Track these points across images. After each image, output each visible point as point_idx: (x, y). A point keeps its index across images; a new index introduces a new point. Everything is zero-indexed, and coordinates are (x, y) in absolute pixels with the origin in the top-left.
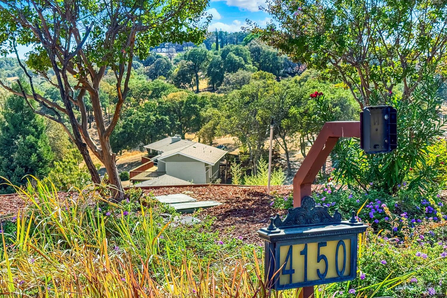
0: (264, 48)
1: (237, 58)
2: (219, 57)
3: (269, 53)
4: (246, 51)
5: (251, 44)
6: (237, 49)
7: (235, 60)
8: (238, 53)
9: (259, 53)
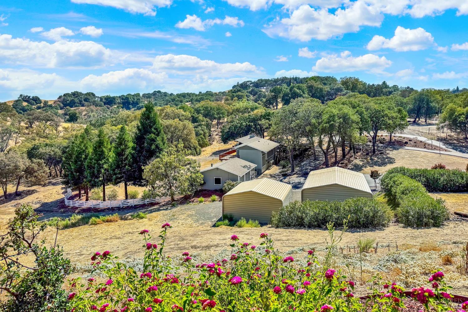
0: (315, 85)
1: (298, 91)
2: (288, 90)
3: (318, 88)
4: (304, 87)
5: (308, 83)
6: (299, 86)
7: (297, 92)
8: (299, 88)
9: (312, 88)
